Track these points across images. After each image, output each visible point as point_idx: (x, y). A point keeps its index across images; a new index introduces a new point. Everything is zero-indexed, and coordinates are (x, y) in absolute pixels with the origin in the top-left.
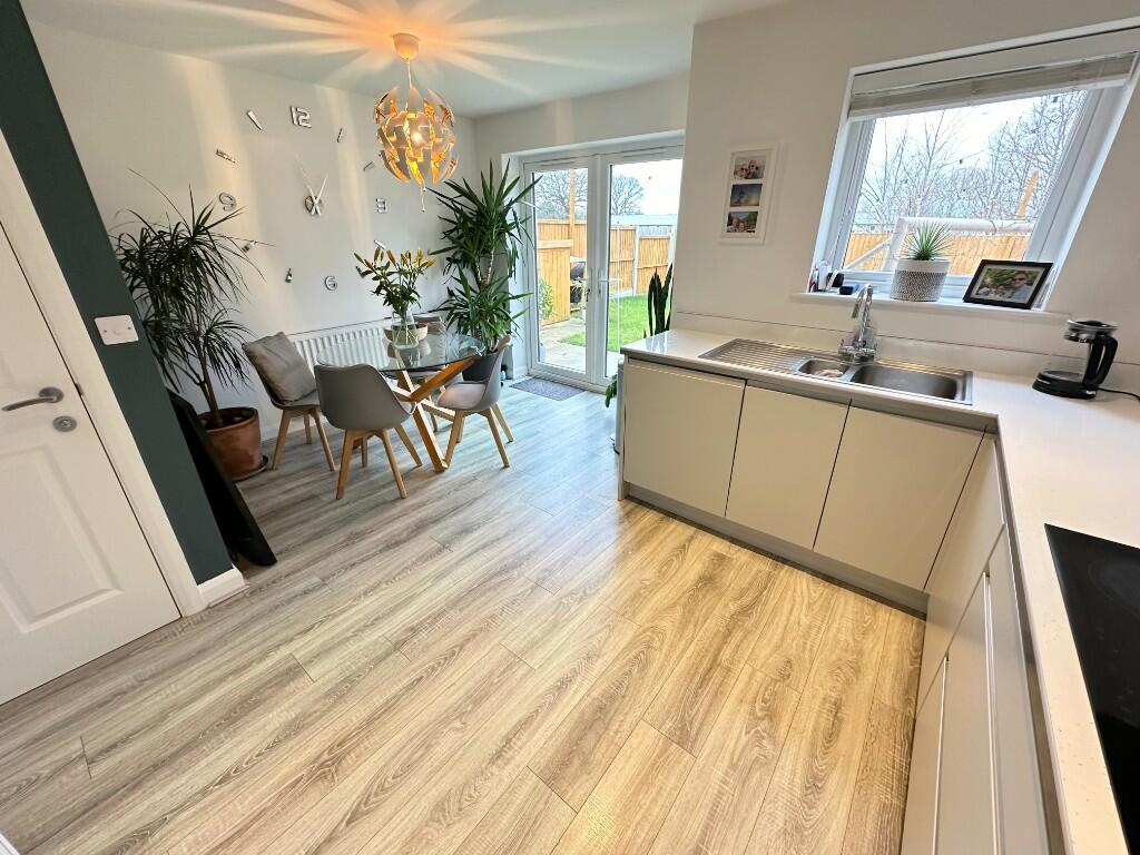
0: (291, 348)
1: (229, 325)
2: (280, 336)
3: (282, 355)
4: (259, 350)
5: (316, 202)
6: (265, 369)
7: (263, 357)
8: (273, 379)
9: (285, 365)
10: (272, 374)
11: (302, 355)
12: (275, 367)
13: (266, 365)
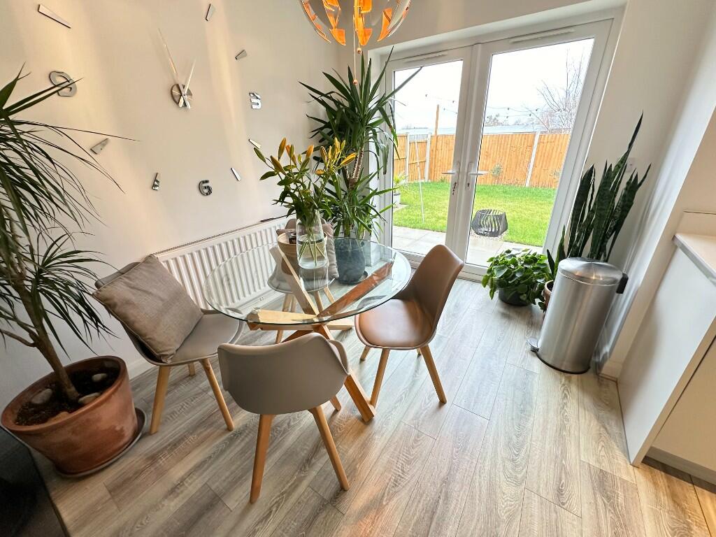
0: (165, 277)
1: (72, 258)
2: (150, 260)
3: (154, 291)
4: (120, 291)
5: (185, 92)
6: (132, 318)
7: (128, 302)
8: (144, 332)
9: (160, 303)
10: (143, 321)
11: (181, 283)
12: (145, 311)
13: (132, 313)
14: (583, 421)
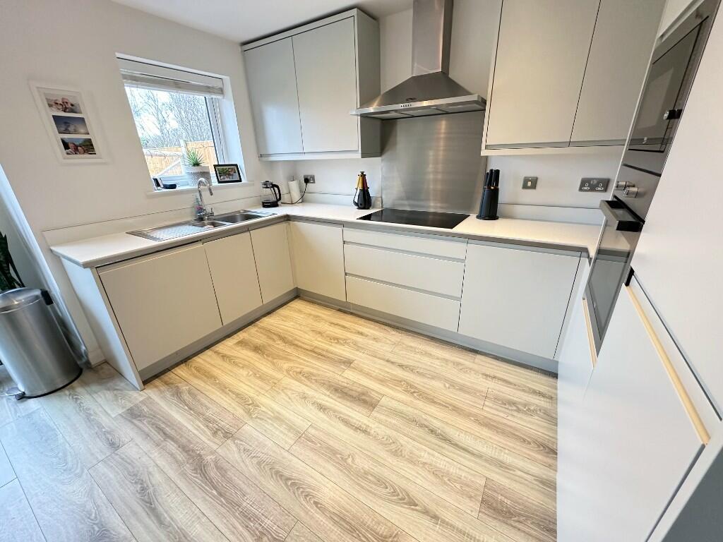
14: (100, 399)
